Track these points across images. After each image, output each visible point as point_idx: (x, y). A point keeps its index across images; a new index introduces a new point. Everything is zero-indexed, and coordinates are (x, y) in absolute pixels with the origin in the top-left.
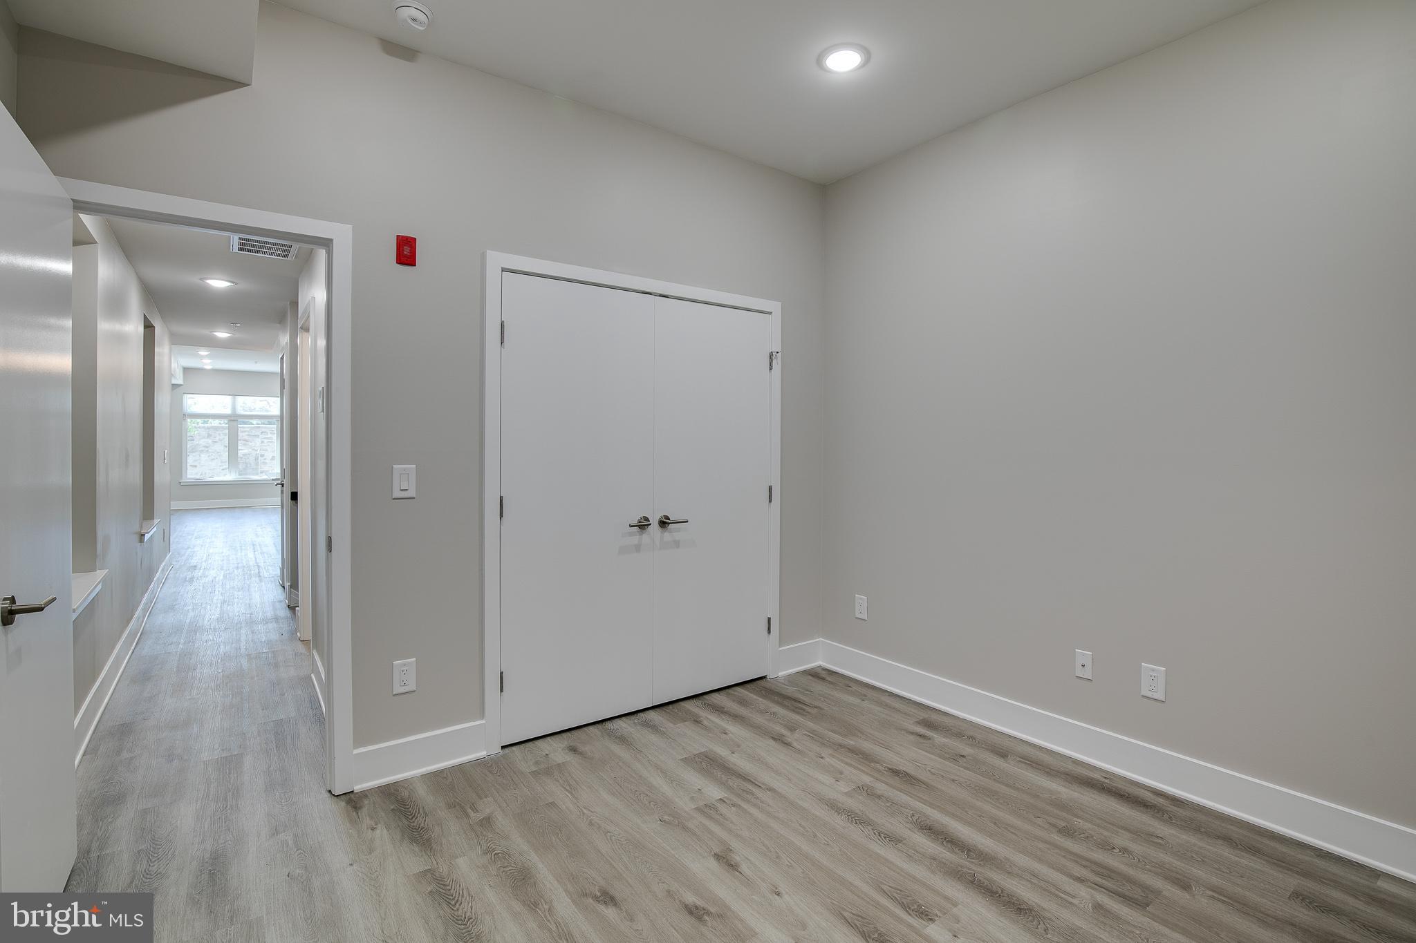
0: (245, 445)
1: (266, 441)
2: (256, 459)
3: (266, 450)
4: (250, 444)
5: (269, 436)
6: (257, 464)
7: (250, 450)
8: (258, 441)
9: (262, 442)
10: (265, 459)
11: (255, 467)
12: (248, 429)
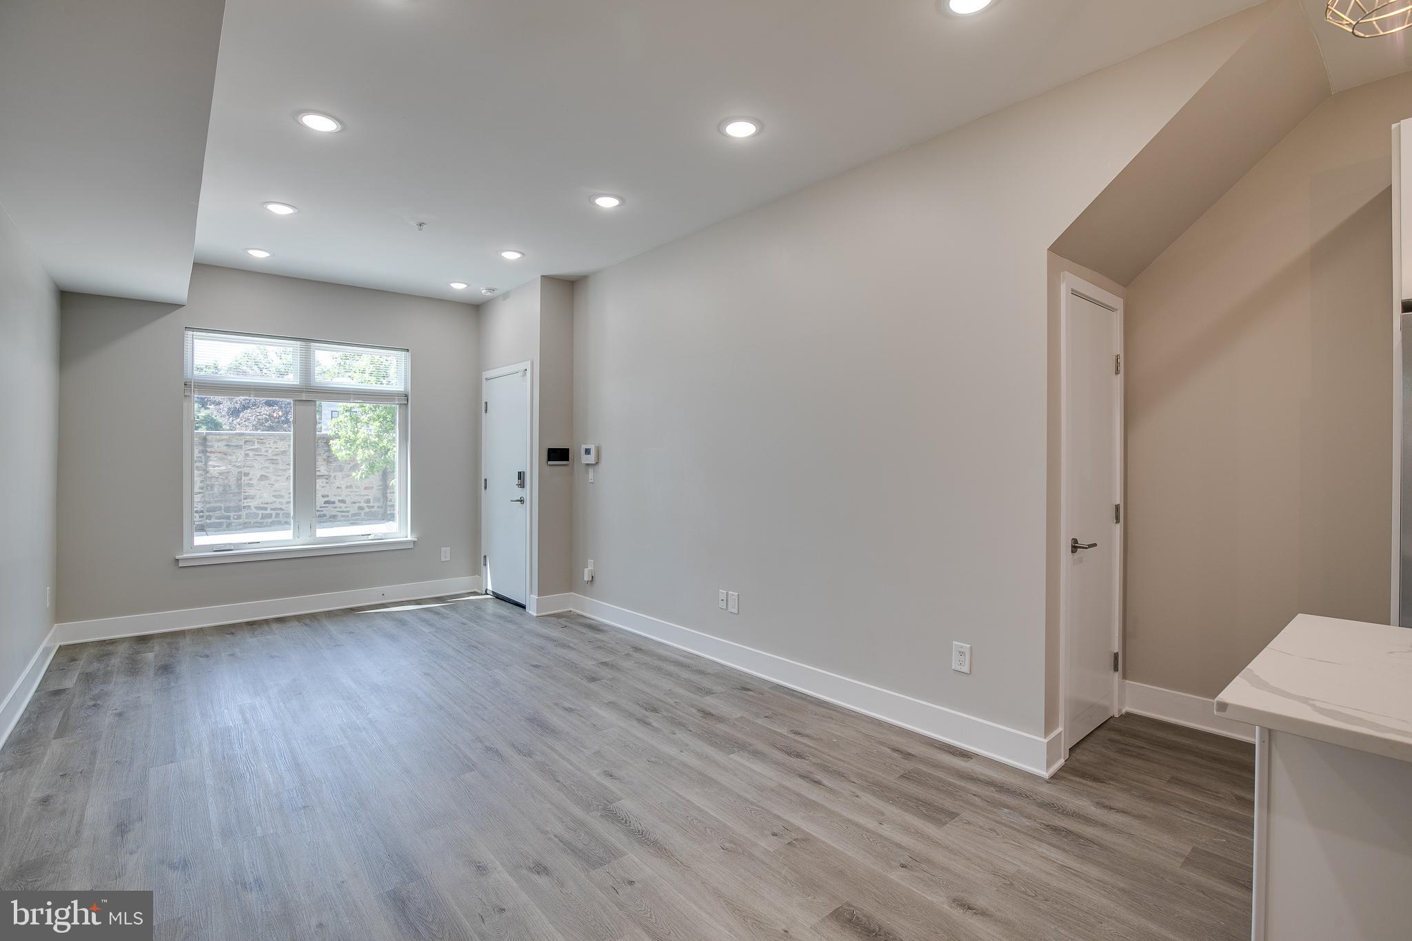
0: (221, 459)
1: (251, 453)
2: (239, 479)
3: (252, 466)
4: (229, 458)
5: (256, 446)
6: (239, 486)
7: (229, 467)
8: (240, 454)
9: (247, 455)
10: (250, 479)
11: (236, 491)
12: (226, 437)
